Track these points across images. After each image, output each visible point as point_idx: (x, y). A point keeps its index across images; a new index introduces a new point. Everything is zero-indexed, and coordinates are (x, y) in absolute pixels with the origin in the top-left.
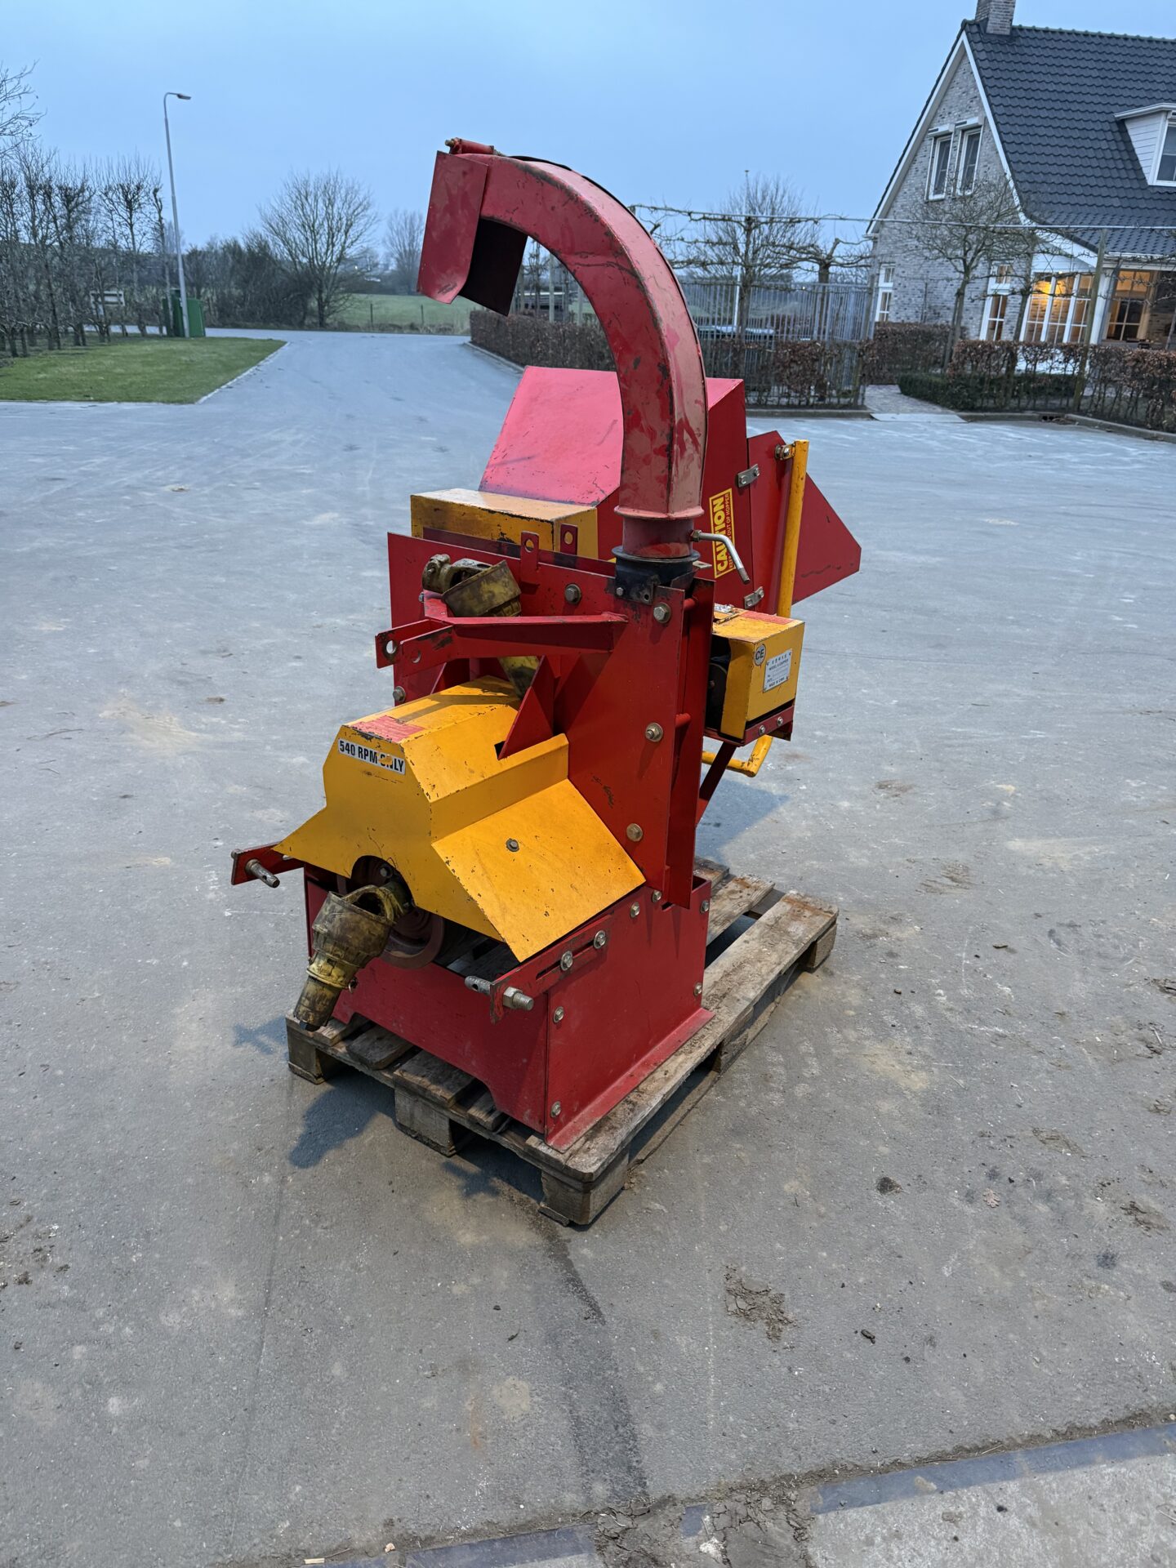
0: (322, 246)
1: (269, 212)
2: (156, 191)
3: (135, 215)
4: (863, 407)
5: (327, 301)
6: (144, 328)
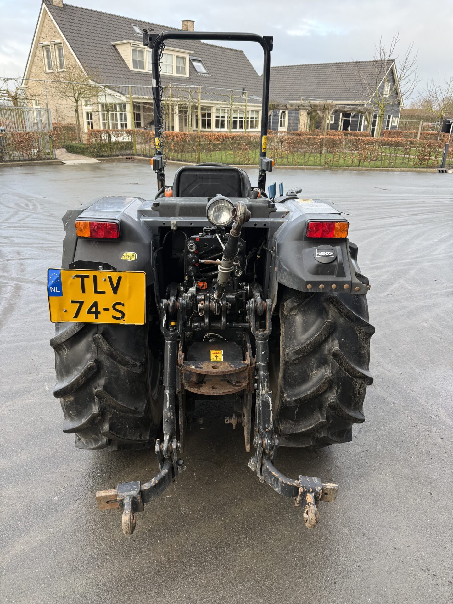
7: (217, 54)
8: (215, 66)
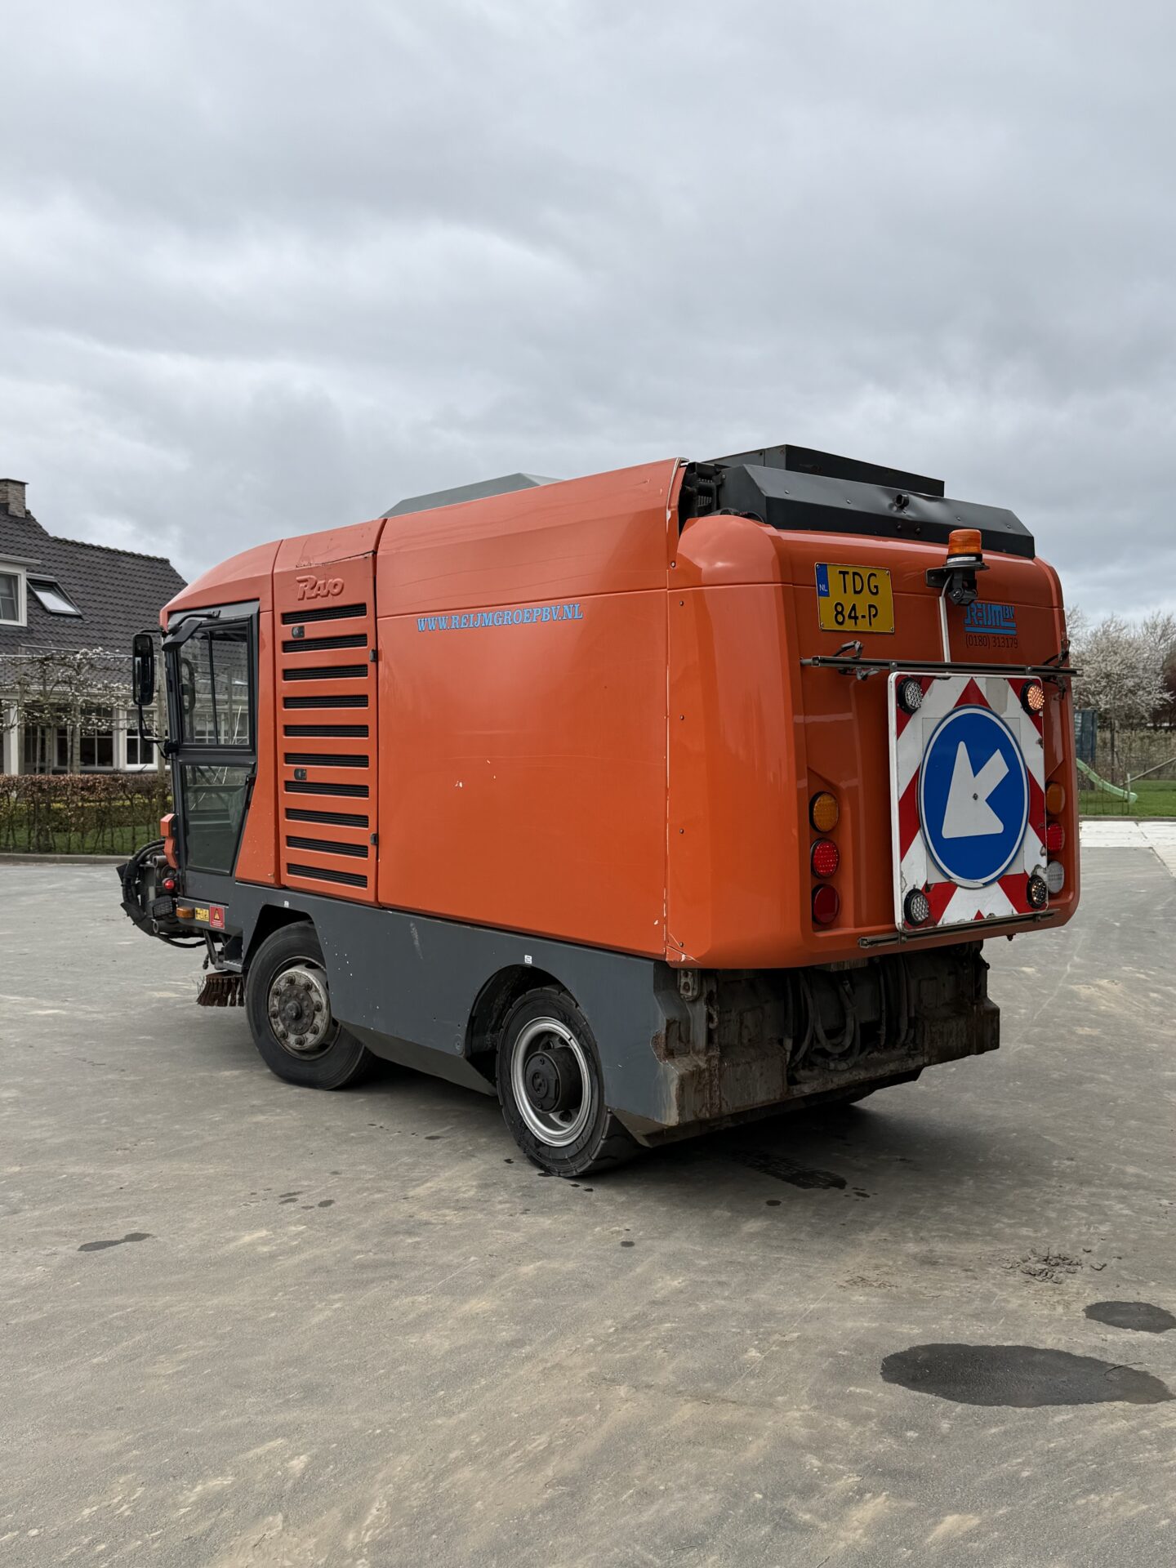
7: (99, 566)
8: (95, 598)
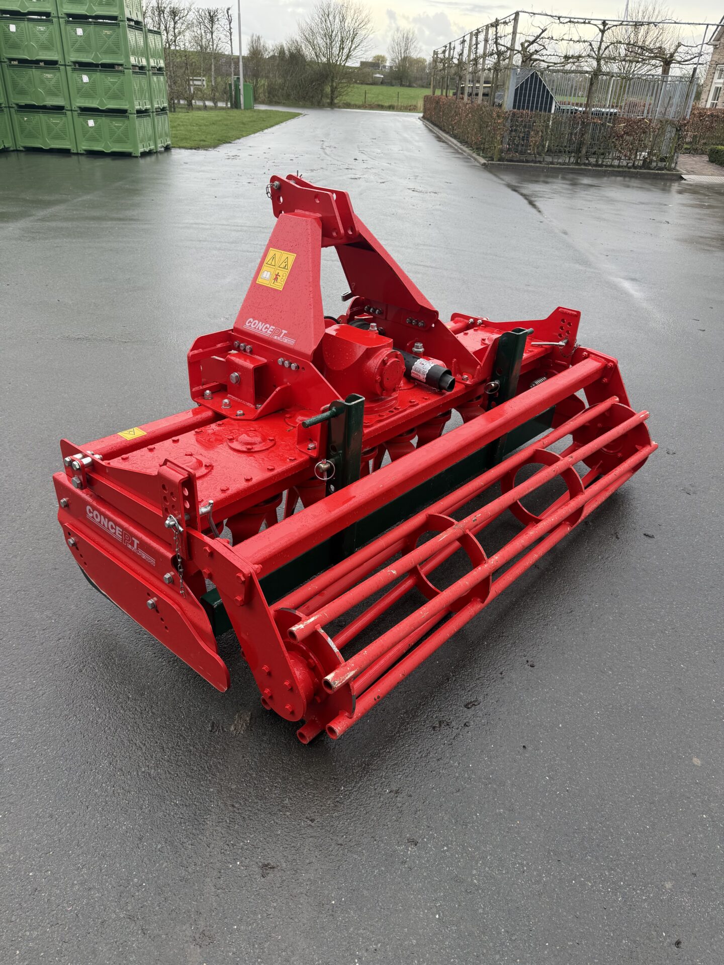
0: (336, 51)
1: (304, 26)
2: (229, 9)
3: (215, 26)
4: (674, 169)
5: (336, 88)
6: (217, 102)
